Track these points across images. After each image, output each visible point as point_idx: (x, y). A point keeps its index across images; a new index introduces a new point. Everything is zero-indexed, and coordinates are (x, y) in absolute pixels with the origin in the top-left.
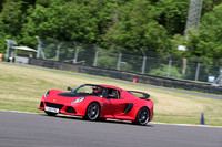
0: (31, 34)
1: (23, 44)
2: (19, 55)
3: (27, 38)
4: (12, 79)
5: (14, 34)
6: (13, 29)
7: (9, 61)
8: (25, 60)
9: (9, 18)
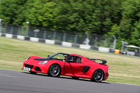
0: (136, 38)
1: (131, 44)
2: (129, 51)
3: (134, 40)
4: (125, 64)
5: (126, 38)
6: (126, 35)
7: (123, 54)
8: (133, 53)
9: (124, 29)
